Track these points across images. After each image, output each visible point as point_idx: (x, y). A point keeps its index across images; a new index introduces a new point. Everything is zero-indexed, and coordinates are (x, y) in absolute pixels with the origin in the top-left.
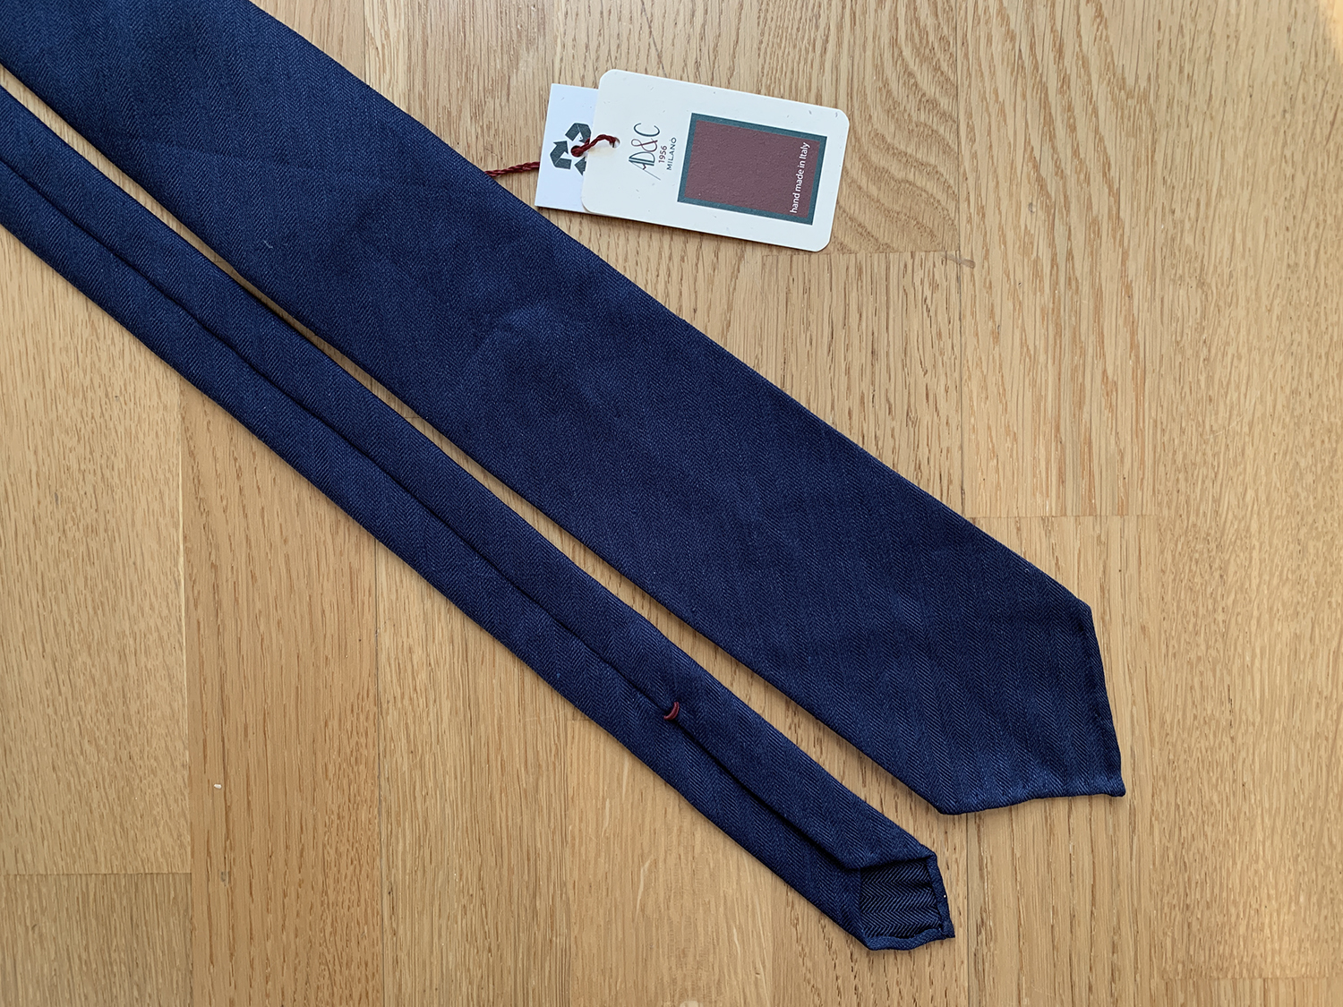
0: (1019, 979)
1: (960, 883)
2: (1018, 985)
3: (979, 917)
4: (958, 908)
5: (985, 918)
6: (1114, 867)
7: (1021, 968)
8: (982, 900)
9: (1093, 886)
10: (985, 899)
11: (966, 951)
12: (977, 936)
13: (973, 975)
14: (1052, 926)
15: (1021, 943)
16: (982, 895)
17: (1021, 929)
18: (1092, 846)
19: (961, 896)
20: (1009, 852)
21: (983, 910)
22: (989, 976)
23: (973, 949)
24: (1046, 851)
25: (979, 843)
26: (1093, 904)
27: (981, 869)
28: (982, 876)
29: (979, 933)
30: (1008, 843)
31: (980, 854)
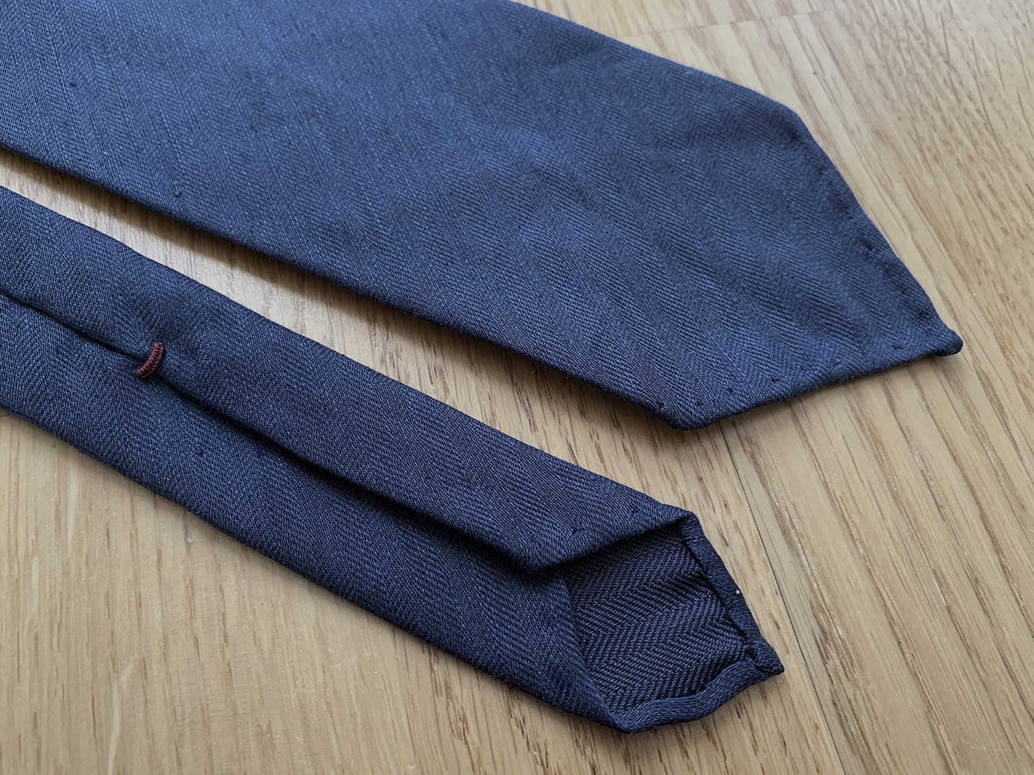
0: (934, 734)
1: (757, 567)
2: (938, 747)
3: (814, 624)
4: (771, 615)
5: (825, 624)
6: (1001, 478)
7: (929, 707)
8: (808, 591)
9: (983, 518)
10: (811, 586)
11: (814, 701)
12: (825, 664)
13: (847, 750)
14: (949, 609)
15: (908, 656)
16: (804, 581)
17: (897, 630)
18: (950, 450)
19: (768, 593)
20: (820, 490)
21: (817, 609)
22: (877, 743)
23: (827, 694)
24: (881, 474)
25: (765, 486)
26: (998, 551)
27: (785, 533)
28: (791, 545)
29: (824, 657)
30: (814, 475)
31: (774, 507)
